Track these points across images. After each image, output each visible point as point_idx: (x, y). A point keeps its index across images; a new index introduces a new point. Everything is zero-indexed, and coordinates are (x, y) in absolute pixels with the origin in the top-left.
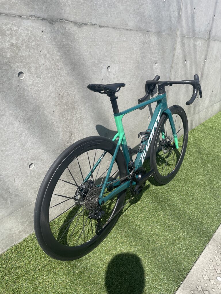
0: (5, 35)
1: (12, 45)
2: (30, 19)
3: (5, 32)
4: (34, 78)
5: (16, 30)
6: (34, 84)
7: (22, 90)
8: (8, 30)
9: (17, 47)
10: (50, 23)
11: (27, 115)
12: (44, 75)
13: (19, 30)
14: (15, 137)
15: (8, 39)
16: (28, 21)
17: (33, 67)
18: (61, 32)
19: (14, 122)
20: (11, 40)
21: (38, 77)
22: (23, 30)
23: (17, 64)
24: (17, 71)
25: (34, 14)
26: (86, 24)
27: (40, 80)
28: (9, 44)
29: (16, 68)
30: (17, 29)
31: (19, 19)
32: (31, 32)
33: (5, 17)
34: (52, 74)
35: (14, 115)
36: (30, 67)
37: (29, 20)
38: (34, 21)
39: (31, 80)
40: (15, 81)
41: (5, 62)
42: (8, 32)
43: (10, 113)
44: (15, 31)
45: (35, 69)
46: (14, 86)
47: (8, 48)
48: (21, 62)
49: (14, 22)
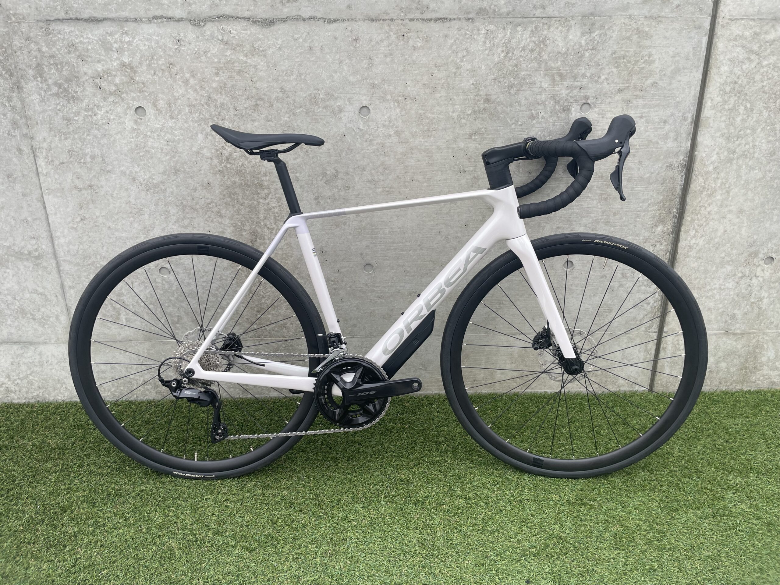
0: (112, 50)
1: (123, 65)
2: (154, 23)
3: (111, 45)
4: (164, 118)
5: (129, 41)
6: (165, 129)
7: (142, 136)
8: (115, 42)
9: (132, 68)
10: (195, 25)
11: (153, 179)
12: (185, 114)
13: (135, 41)
14: (131, 213)
15: (115, 55)
16: (150, 25)
17: (162, 99)
18: (221, 39)
19: (130, 187)
20: (121, 56)
21: (172, 118)
22: (142, 41)
23: (132, 93)
24: (133, 105)
25: (160, 14)
26: (284, 20)
27: (177, 122)
28: (118, 64)
29: (131, 100)
30: (131, 39)
31: (132, 25)
32: (158, 44)
33: (109, 22)
34: (203, 115)
35: (129, 175)
36: (156, 100)
37: (152, 24)
38: (161, 24)
39: (160, 121)
40: (129, 121)
41: (111, 90)
42: (115, 45)
43: (122, 171)
44: (127, 43)
45: (167, 103)
46: (127, 129)
47: (117, 70)
48: (140, 93)
49: (126, 29)
